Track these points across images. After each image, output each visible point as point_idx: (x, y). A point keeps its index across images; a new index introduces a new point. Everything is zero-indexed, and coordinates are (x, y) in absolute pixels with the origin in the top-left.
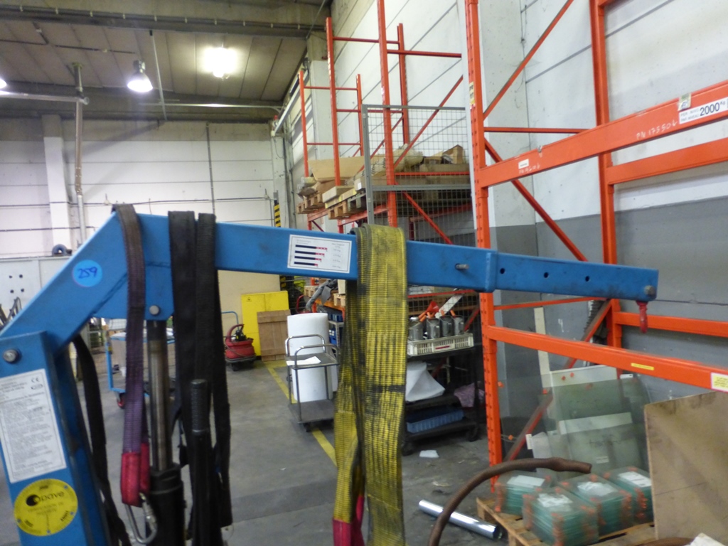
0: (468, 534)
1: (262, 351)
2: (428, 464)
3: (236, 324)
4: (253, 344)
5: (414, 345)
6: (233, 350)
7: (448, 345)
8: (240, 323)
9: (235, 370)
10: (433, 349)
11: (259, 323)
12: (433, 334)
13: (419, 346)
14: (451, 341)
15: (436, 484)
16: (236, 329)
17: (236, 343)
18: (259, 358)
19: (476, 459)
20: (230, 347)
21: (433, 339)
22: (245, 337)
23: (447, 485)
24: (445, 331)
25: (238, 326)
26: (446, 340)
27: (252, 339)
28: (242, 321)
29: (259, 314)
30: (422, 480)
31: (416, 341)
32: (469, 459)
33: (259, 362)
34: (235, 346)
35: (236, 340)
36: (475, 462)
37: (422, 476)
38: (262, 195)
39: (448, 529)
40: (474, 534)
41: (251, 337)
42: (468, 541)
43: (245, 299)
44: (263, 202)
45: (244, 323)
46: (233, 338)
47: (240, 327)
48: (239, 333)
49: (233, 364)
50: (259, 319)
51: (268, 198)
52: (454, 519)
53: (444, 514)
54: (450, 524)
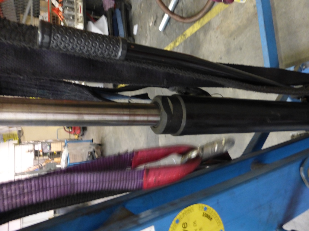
2: (140, 29)
5: (77, 24)
6: (76, 130)
7: (79, 6)
10: (81, 15)
12: (72, 13)
13: (78, 21)
14: (77, 4)
15: (151, 24)
16: (66, 129)
19: (141, 5)
20: (74, 132)
21: (75, 14)
23: (152, 18)
24: (71, 6)
26: (76, 7)
30: (148, 32)
31: (75, 23)
32: (140, 9)
34: (74, 130)
36: (143, 5)
37: (146, 32)
39: (176, 12)
42: (183, 3)
46: (71, 130)
49: (83, 131)
52: (172, 9)
53: (169, 13)
54: (174, 11)
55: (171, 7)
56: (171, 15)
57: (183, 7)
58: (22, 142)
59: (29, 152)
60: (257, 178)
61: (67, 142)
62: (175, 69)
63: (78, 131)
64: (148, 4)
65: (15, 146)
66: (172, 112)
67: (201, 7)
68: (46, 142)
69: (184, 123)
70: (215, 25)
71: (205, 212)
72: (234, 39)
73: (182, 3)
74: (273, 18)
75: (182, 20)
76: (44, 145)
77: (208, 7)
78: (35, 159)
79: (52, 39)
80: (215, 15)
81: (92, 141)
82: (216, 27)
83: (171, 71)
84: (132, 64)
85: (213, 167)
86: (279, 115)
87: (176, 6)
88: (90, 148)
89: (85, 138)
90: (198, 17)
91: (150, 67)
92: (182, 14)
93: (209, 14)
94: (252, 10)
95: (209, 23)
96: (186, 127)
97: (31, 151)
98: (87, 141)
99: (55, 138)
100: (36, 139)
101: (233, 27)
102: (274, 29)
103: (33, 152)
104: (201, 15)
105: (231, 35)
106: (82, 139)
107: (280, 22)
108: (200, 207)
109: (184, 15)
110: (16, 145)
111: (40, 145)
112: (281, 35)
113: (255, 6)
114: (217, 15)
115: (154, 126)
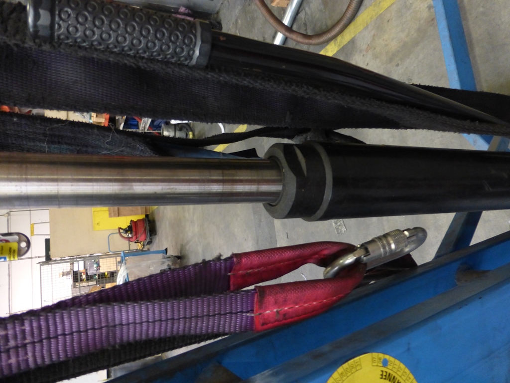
0: (299, 15)
1: (142, 214)
3: (118, 235)
4: (135, 220)
6: (139, 235)
8: (117, 231)
9: (156, 234)
11: (119, 216)
16: (123, 234)
17: (134, 233)
18: (147, 216)
19: (237, 21)
20: (136, 238)
22: (129, 227)
25: (120, 233)
27: (131, 221)
28: (116, 229)
29: (110, 216)
32: (236, 28)
33: (150, 216)
34: (136, 234)
35: (131, 233)
36: (239, 22)
38: (5, 219)
39: (295, 28)
40: (300, 10)
41: (129, 222)
42: (306, 13)
43: (97, 228)
44: (12, 217)
45: (117, 228)
46: (130, 236)
47: (121, 231)
48: (126, 231)
49: (151, 236)
50: (115, 216)
51: (9, 214)
52: (288, 23)
53: (284, 32)
54: (292, 26)
55: (286, 21)
56: (287, 34)
57: (306, 19)
58: (53, 259)
59: (65, 277)
60: (480, 296)
61: (126, 255)
62: (308, 88)
63: (142, 237)
64: (249, 19)
65: (42, 266)
66: (305, 173)
67: (337, 17)
68: (91, 256)
69: (328, 195)
70: (362, 44)
71: (384, 369)
72: (398, 65)
73: (304, 13)
74: (464, 23)
75: (306, 41)
76: (88, 263)
77: (348, 15)
78: (74, 286)
79: (57, 19)
80: (361, 28)
81: (165, 252)
82: (364, 47)
83: (300, 92)
84: (224, 77)
85: (384, 281)
86: (505, 175)
87: (294, 18)
88: (163, 263)
89: (154, 247)
90: (333, 33)
91: (258, 85)
92: (306, 30)
93: (352, 27)
94: (425, 14)
95: (353, 41)
96: (332, 203)
97: (68, 274)
98: (158, 252)
99: (106, 250)
100: (74, 253)
101: (394, 45)
102: (467, 42)
103: (70, 276)
104: (337, 29)
105: (391, 60)
106: (149, 250)
107: (476, 30)
108: (373, 360)
109: (310, 33)
110: (42, 264)
111: (81, 263)
112: (478, 51)
113: (430, 7)
114: (366, 28)
115: (271, 202)
